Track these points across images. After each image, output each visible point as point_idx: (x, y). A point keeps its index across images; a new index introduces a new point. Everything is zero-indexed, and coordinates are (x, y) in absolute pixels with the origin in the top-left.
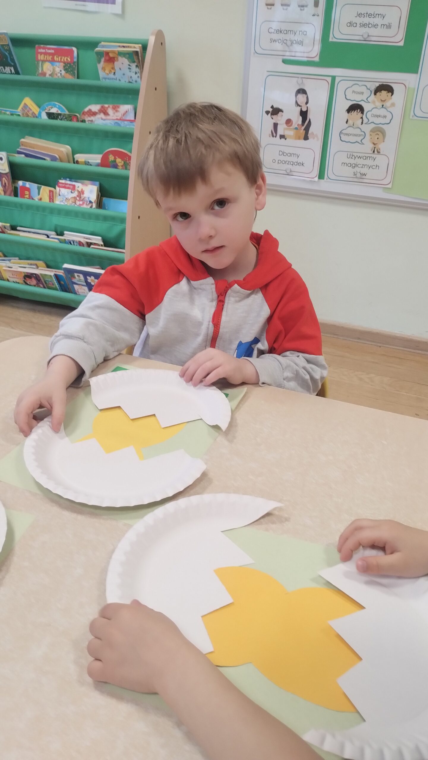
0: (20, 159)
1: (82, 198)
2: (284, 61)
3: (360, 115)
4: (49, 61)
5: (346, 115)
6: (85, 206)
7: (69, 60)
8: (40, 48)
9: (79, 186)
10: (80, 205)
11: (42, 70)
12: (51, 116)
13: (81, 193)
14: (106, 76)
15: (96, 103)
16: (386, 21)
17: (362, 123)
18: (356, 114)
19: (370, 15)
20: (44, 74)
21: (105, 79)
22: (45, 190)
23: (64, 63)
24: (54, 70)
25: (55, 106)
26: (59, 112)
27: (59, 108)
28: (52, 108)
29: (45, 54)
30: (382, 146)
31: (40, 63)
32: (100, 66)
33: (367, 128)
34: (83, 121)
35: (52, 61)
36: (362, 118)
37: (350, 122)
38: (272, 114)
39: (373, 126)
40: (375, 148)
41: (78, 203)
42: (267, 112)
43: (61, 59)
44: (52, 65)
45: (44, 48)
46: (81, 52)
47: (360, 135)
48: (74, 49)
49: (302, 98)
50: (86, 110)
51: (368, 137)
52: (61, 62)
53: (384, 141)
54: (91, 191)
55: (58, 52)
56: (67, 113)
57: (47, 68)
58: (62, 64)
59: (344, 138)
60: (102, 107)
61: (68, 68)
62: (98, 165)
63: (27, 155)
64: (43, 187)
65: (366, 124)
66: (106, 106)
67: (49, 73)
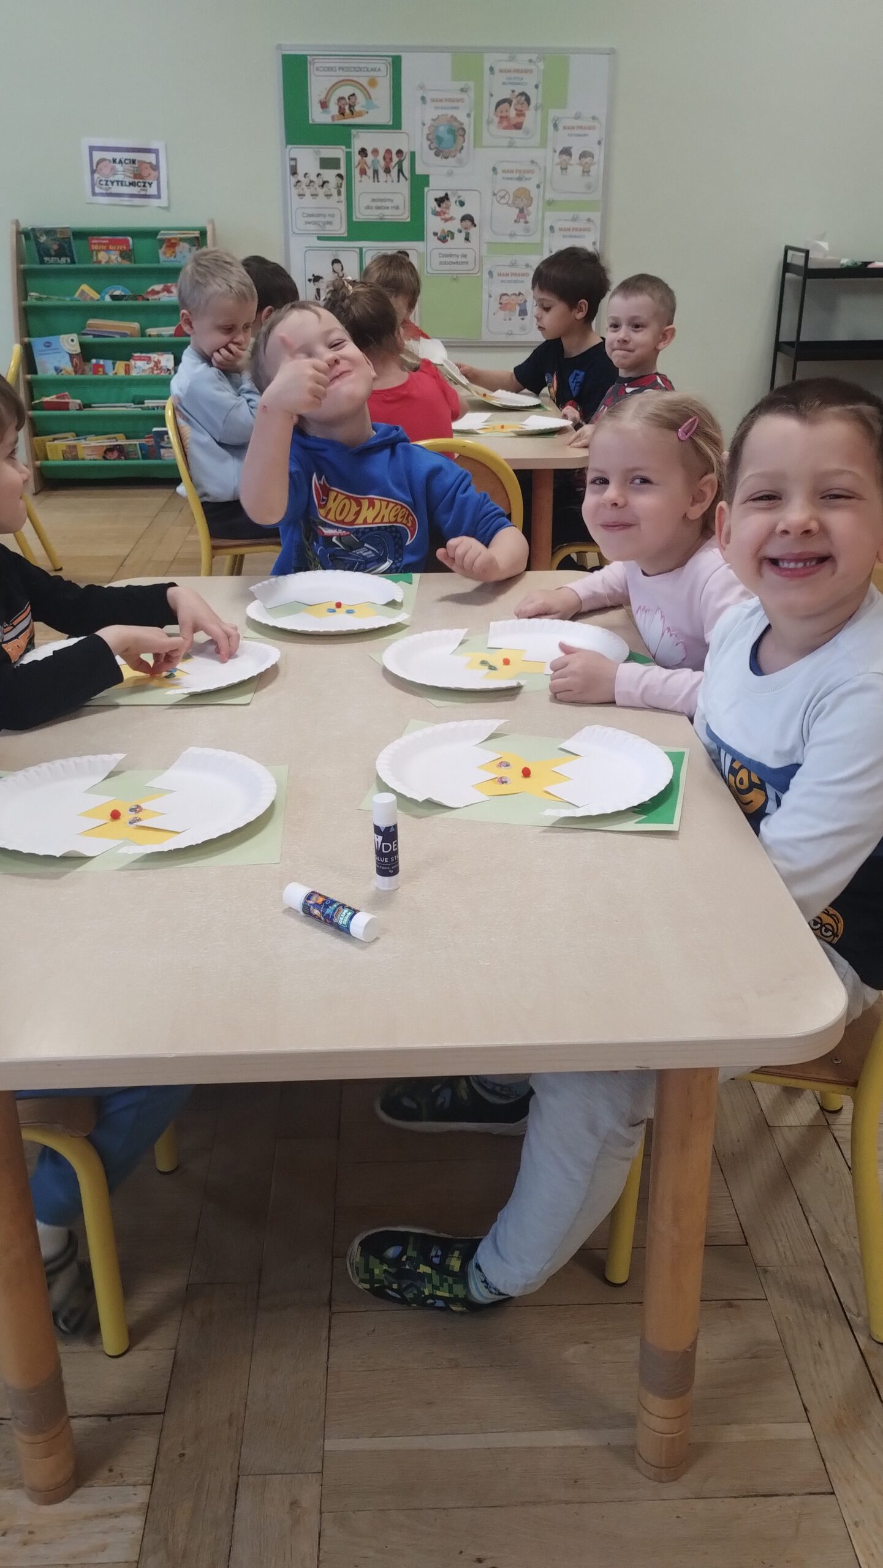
0: (89, 339)
1: (159, 367)
2: (319, 238)
4: (104, 250)
6: (163, 374)
7: (125, 248)
8: (93, 239)
9: (155, 356)
10: (158, 374)
11: (97, 258)
12: (114, 297)
13: (157, 363)
14: (166, 259)
15: (159, 283)
16: (394, 204)
19: (382, 200)
20: (100, 262)
21: (165, 261)
22: (120, 365)
23: (120, 251)
24: (110, 258)
25: (118, 289)
26: (123, 294)
27: (123, 291)
28: (115, 291)
29: (100, 244)
31: (94, 253)
32: (161, 251)
34: (148, 300)
35: (107, 250)
38: (314, 281)
41: (155, 372)
42: (310, 280)
43: (116, 247)
44: (108, 254)
45: (97, 239)
46: (136, 240)
48: (130, 239)
49: (337, 267)
50: (150, 289)
52: (116, 250)
54: (168, 360)
55: (111, 242)
56: (131, 294)
57: (102, 256)
58: (118, 252)
60: (165, 286)
61: (125, 255)
62: (171, 336)
63: (95, 336)
64: (118, 362)
66: (169, 284)
67: (104, 261)
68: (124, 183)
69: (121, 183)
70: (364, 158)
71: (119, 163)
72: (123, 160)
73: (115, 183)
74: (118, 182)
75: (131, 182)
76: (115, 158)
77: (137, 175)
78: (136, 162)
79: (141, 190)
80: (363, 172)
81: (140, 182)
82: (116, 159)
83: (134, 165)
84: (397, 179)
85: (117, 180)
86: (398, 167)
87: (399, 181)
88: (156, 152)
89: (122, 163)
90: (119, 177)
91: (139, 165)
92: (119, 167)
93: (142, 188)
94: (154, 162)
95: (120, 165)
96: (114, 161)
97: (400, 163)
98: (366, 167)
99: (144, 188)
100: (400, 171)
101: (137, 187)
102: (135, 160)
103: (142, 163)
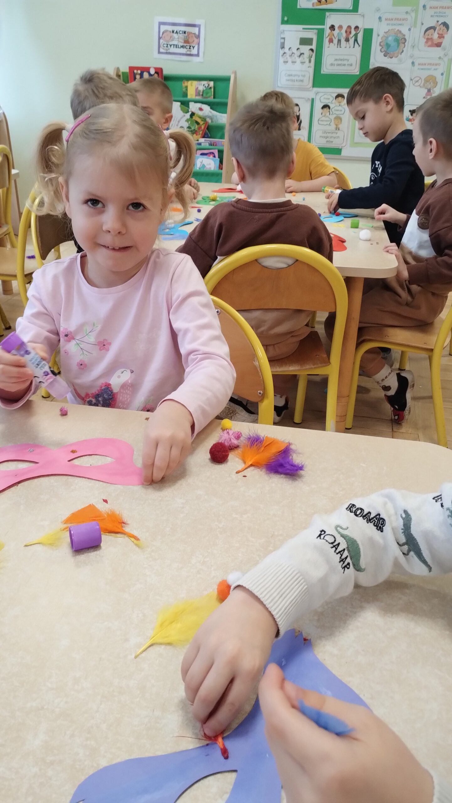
3: (328, 110)
5: (321, 111)
16: (349, 63)
17: (330, 114)
18: (326, 110)
19: (341, 60)
30: (340, 126)
33: (332, 117)
36: (329, 112)
37: (323, 114)
39: (335, 116)
40: (337, 127)
47: (329, 121)
51: (333, 121)
53: (341, 123)
59: (320, 122)
65: (332, 114)
68: (177, 46)
69: (176, 46)
70: (333, 32)
71: (176, 33)
72: (178, 32)
73: (172, 46)
74: (174, 45)
75: (182, 45)
76: (173, 29)
77: (186, 41)
78: (186, 33)
79: (188, 51)
80: (331, 41)
81: (187, 46)
82: (174, 31)
83: (185, 35)
84: (353, 46)
85: (174, 44)
86: (355, 38)
87: (354, 47)
88: (199, 26)
89: (177, 33)
90: (175, 42)
91: (188, 35)
92: (175, 35)
93: (188, 49)
94: (197, 33)
95: (177, 34)
96: (173, 32)
97: (356, 35)
98: (333, 37)
99: (190, 50)
100: (356, 40)
101: (185, 49)
102: (186, 32)
103: (190, 33)
